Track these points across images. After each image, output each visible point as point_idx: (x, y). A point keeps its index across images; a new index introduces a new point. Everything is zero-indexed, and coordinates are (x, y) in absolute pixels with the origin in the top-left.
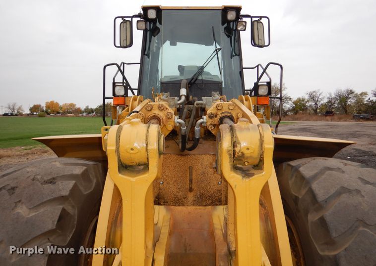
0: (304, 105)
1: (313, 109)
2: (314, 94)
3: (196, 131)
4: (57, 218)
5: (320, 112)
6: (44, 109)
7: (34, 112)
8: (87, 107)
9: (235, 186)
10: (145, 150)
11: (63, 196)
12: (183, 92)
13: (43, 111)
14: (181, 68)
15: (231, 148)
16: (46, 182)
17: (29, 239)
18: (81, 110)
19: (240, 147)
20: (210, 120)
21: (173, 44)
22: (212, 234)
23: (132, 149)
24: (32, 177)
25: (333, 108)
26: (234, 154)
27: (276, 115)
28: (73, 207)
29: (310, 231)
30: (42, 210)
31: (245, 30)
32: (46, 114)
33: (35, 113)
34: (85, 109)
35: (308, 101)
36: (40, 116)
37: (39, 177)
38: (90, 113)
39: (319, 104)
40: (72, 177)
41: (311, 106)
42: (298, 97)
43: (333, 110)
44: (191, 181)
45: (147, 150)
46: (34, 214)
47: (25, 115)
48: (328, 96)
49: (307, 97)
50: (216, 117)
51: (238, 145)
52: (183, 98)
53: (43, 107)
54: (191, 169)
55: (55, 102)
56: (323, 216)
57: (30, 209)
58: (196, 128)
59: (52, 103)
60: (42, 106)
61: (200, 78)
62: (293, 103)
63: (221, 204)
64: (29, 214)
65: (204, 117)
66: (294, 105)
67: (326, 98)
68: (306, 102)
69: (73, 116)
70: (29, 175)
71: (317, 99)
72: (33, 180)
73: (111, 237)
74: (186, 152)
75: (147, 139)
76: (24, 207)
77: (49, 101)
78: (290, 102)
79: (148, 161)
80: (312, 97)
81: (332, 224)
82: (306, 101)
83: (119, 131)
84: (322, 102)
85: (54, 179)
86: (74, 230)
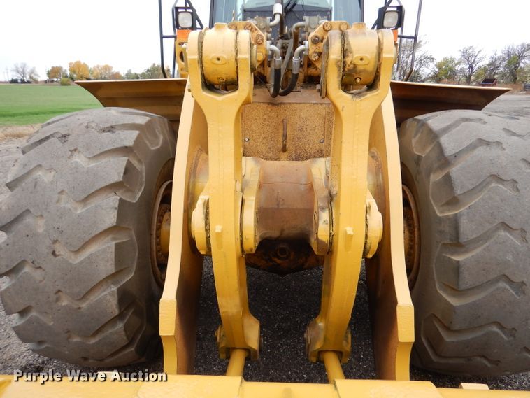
0: (452, 70)
1: (464, 76)
2: (470, 51)
3: (294, 63)
4: (123, 170)
5: (474, 81)
6: (68, 73)
7: (54, 77)
8: (130, 71)
9: (343, 107)
10: (234, 60)
11: (126, 147)
12: (278, 8)
13: (66, 77)
15: (340, 58)
16: (104, 130)
17: (93, 191)
18: (120, 75)
19: (352, 57)
20: (314, 46)
22: (311, 188)
23: (218, 59)
24: (85, 124)
25: (495, 74)
26: (344, 67)
28: (140, 161)
29: (430, 191)
30: (103, 161)
32: (71, 81)
33: (55, 80)
34: (127, 75)
35: (459, 63)
36: (63, 84)
37: (93, 125)
39: (476, 68)
40: (134, 127)
41: (462, 71)
42: (444, 57)
43: (496, 77)
44: (285, 136)
45: (236, 60)
46: (94, 164)
47: (41, 82)
48: (492, 54)
49: (457, 56)
50: (322, 41)
51: (350, 55)
52: (277, 19)
53: (65, 70)
54: (284, 123)
55: (82, 63)
56: (448, 172)
57: (89, 158)
58: (295, 59)
59: (78, 64)
60: (64, 68)
62: (436, 65)
63: (323, 156)
64: (89, 164)
65: (306, 42)
66: (437, 70)
67: (488, 58)
68: (456, 65)
70: (81, 122)
71: (473, 58)
72: (87, 127)
73: (191, 187)
74: (280, 99)
75: (236, 47)
76: (82, 156)
77: (74, 61)
78: (432, 65)
79: (238, 78)
80: (467, 56)
81: (458, 181)
82: (456, 62)
83: (201, 38)
84: (480, 64)
85: (112, 127)
86: (143, 188)
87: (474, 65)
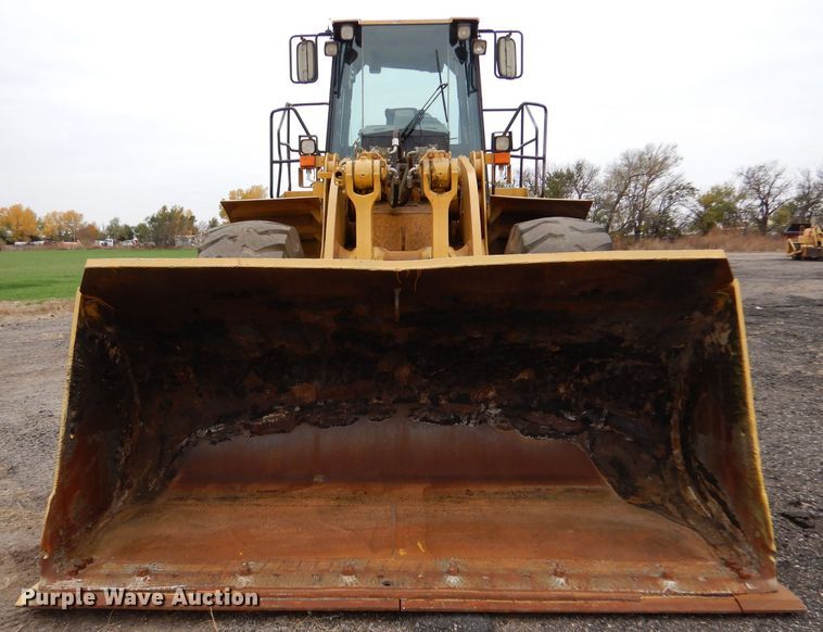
0: (731, 209)
1: (755, 219)
2: (761, 173)
3: (408, 180)
5: (773, 227)
8: (116, 220)
10: (371, 176)
12: (396, 141)
14: (390, 114)
15: (429, 173)
18: (97, 232)
19: (436, 173)
21: (375, 70)
23: (363, 175)
25: (812, 214)
26: (431, 178)
27: (648, 237)
31: (484, 53)
34: (109, 229)
35: (742, 196)
38: (123, 239)
39: (774, 204)
40: (282, 232)
41: (748, 210)
42: (713, 185)
43: (811, 221)
44: (404, 239)
48: (801, 179)
49: (738, 185)
52: (395, 149)
54: (403, 231)
55: (24, 208)
57: (256, 251)
58: (409, 177)
59: (16, 210)
61: (417, 128)
62: (699, 201)
65: (416, 166)
66: (702, 209)
67: (795, 186)
68: (737, 201)
69: (78, 249)
71: (767, 188)
75: (373, 169)
78: (692, 201)
79: (373, 186)
80: (755, 183)
82: (737, 194)
83: (353, 164)
84: (782, 198)
85: (266, 232)
87: (770, 200)
